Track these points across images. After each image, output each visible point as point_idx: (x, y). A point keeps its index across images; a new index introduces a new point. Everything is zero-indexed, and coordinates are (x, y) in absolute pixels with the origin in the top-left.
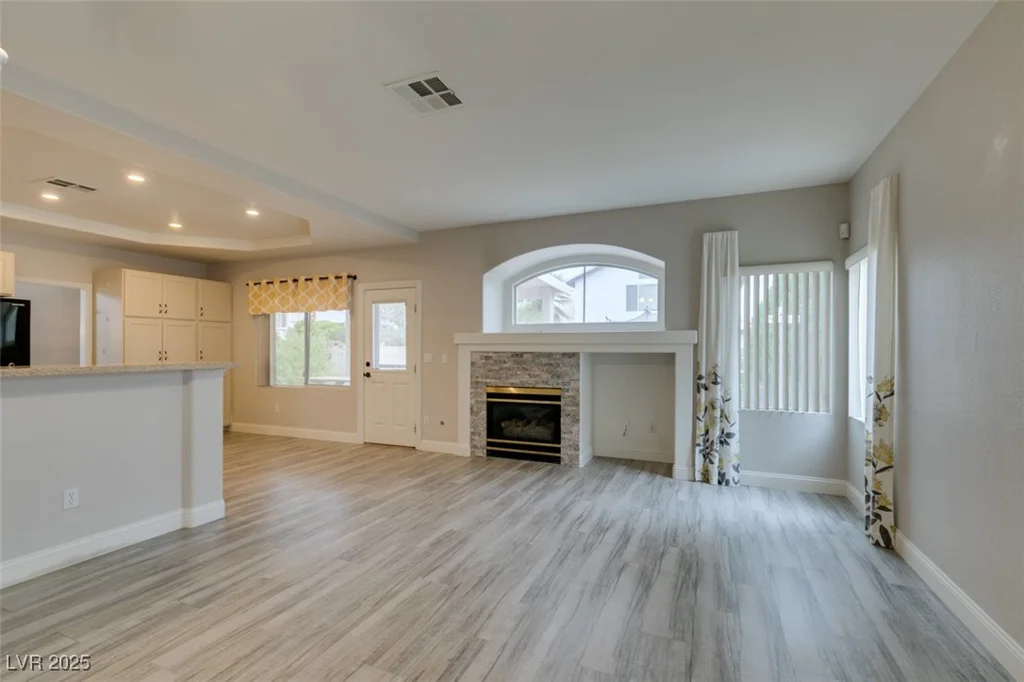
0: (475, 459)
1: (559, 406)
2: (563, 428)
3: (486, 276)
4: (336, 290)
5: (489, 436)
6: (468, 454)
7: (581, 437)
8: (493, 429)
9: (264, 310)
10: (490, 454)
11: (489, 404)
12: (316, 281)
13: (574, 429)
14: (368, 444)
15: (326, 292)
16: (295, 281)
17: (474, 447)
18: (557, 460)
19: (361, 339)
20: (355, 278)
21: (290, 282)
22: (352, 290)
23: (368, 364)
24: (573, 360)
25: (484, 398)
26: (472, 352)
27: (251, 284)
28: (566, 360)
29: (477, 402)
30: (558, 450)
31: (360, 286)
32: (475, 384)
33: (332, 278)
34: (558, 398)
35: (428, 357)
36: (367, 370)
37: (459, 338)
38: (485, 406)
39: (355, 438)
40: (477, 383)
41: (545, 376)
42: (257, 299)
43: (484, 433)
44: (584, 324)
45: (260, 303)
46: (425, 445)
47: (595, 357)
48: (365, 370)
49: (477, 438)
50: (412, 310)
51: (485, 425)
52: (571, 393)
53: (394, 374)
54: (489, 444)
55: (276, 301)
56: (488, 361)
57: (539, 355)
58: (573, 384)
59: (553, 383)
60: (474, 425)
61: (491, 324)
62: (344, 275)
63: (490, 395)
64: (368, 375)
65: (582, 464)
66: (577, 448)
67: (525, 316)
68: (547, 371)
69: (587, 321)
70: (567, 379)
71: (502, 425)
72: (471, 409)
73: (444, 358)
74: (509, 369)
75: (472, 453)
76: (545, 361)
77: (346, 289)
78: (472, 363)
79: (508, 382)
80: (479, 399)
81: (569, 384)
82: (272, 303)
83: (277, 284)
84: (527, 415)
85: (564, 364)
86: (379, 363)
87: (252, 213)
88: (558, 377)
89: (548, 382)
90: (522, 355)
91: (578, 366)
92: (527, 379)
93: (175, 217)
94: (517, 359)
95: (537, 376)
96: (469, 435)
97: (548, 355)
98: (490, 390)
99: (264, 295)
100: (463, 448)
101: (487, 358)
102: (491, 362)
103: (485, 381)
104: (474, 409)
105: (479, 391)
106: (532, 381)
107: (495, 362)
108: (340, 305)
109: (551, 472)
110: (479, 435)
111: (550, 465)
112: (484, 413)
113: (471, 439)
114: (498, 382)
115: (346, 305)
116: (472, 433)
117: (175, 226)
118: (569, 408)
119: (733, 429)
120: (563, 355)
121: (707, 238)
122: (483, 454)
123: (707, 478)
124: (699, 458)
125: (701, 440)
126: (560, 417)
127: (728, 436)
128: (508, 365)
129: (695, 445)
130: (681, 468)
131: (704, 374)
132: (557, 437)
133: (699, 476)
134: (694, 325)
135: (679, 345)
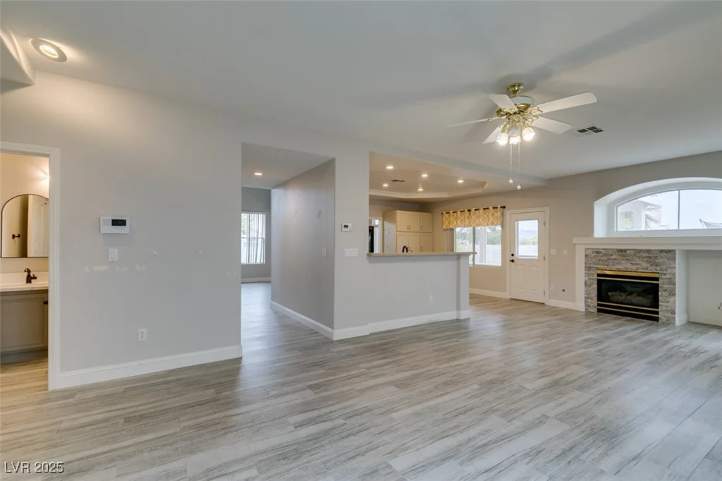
0: (588, 314)
1: (658, 284)
2: (660, 298)
3: (596, 203)
4: (493, 215)
5: (598, 300)
6: (584, 310)
7: (676, 304)
8: (602, 296)
9: (451, 227)
10: (599, 311)
11: (598, 280)
12: (481, 211)
13: (671, 299)
14: (511, 299)
15: (487, 216)
16: (469, 211)
17: (587, 306)
18: (657, 319)
19: (508, 242)
20: (504, 207)
21: (466, 211)
22: (503, 214)
23: (513, 255)
24: (669, 255)
25: (596, 277)
26: (586, 249)
27: (444, 213)
28: (663, 254)
29: (590, 279)
30: (657, 313)
31: (507, 212)
32: (588, 268)
33: (491, 208)
34: (657, 279)
35: (554, 252)
36: (513, 258)
37: (575, 240)
38: (596, 282)
39: (506, 295)
40: (590, 267)
41: (645, 265)
42: (447, 221)
43: (596, 299)
44: (678, 231)
45: (449, 223)
46: (551, 302)
47: (689, 254)
48: (511, 258)
49: (590, 300)
50: (542, 225)
51: (596, 293)
52: (667, 276)
53: (528, 262)
54: (599, 305)
55: (458, 222)
56: (597, 255)
57: (640, 251)
58: (669, 271)
59: (652, 269)
60: (587, 293)
61: (599, 231)
62: (499, 206)
63: (599, 275)
64: (513, 261)
65: (677, 323)
66: (673, 312)
67: (624, 226)
68: (647, 262)
69: (681, 228)
70: (664, 267)
71: (610, 294)
72: (585, 283)
73: (565, 252)
74: (615, 259)
75: (586, 309)
76: (644, 255)
77: (499, 214)
78: (586, 256)
79: (615, 268)
80: (591, 277)
81: (666, 270)
82: (455, 222)
83: (459, 213)
84: (629, 289)
85: (661, 257)
86: (520, 254)
87: (460, 181)
88: (656, 265)
89: (647, 269)
90: (625, 251)
91: (675, 258)
92: (629, 266)
93: (420, 186)
94: (621, 253)
95: (638, 264)
96: (584, 298)
97: (649, 251)
98: (599, 272)
99: (452, 219)
100: (580, 306)
101: (597, 252)
102: (601, 255)
103: (596, 266)
104: (588, 283)
105: (591, 272)
106: (634, 268)
107: (604, 255)
108: (495, 223)
109: (651, 325)
110: (592, 299)
111: (649, 322)
112: (595, 286)
113: (586, 301)
114: (606, 267)
115: (499, 223)
116: (586, 297)
117: (420, 190)
118: (666, 286)
120: (661, 251)
122: (594, 310)
126: (657, 291)
128: (614, 257)
132: (656, 305)
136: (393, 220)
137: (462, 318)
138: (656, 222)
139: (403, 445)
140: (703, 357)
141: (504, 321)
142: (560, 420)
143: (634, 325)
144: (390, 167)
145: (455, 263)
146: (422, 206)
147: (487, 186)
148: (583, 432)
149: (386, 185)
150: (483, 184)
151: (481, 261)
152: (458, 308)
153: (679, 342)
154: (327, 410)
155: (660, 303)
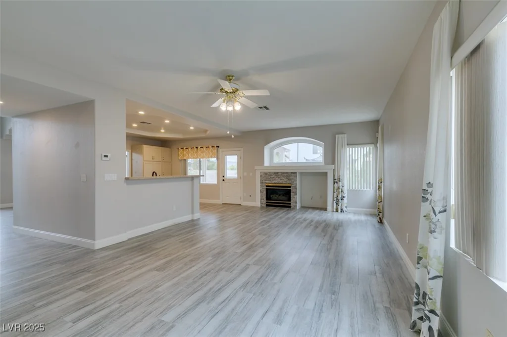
0: (262, 208)
1: (290, 190)
2: (292, 196)
3: (265, 147)
4: (212, 151)
5: (267, 200)
6: (260, 206)
7: (297, 199)
8: (268, 198)
9: (185, 158)
10: (267, 205)
11: (267, 190)
12: (205, 148)
13: (295, 197)
14: (223, 204)
15: (208, 152)
16: (197, 148)
17: (261, 203)
18: (290, 207)
19: (221, 168)
20: (218, 147)
21: (195, 148)
22: (217, 151)
23: (223, 177)
24: (295, 175)
25: (265, 187)
26: (261, 173)
27: (180, 149)
28: (293, 174)
29: (263, 188)
30: (290, 204)
31: (220, 150)
32: (262, 183)
33: (210, 147)
34: (290, 187)
35: (245, 174)
36: (223, 178)
37: (256, 168)
38: (265, 190)
39: (220, 202)
40: (263, 182)
41: (286, 180)
42: (182, 154)
43: (265, 199)
44: (298, 162)
45: (183, 155)
46: (244, 203)
47: (301, 173)
48: (222, 178)
49: (263, 200)
50: (239, 159)
51: (265, 196)
52: (294, 185)
53: (232, 180)
54: (267, 202)
55: (190, 155)
56: (266, 175)
57: (284, 173)
58: (295, 182)
59: (288, 182)
60: (261, 196)
61: (267, 163)
62: (215, 146)
63: (267, 186)
64: (223, 180)
65: (298, 208)
66: (296, 203)
67: (276, 160)
68: (287, 178)
69: (299, 161)
70: (293, 181)
71: (271, 196)
72: (260, 191)
73: (251, 174)
74: (274, 178)
76: (286, 175)
77: (216, 151)
78: (261, 176)
79: (273, 182)
82: (187, 155)
83: (190, 149)
84: (279, 193)
85: (292, 176)
86: (227, 176)
87: (192, 128)
88: (290, 180)
89: (286, 182)
90: (278, 173)
91: (296, 176)
92: (279, 181)
93: (162, 129)
94: (276, 174)
95: (283, 180)
97: (287, 173)
98: (267, 185)
99: (185, 153)
100: (258, 204)
103: (265, 181)
104: (262, 191)
105: (263, 185)
106: (281, 181)
107: (269, 175)
108: (213, 156)
109: (288, 210)
111: (287, 209)
112: (265, 192)
113: (261, 201)
114: (270, 182)
115: (216, 156)
116: (261, 199)
117: (163, 131)
118: (293, 190)
119: (345, 195)
120: (292, 173)
121: (337, 136)
122: (265, 206)
123: (337, 211)
124: (335, 204)
125: (335, 199)
126: (290, 193)
127: (344, 197)
128: (273, 176)
129: (333, 200)
130: (329, 208)
131: (336, 178)
132: (289, 200)
133: (335, 210)
134: (333, 163)
135: (329, 169)
136: (140, 152)
137: (195, 218)
138: (288, 158)
139: (169, 305)
140: (308, 221)
141: (220, 217)
142: (255, 265)
143: (282, 211)
144: (141, 113)
145: (190, 183)
146: (163, 143)
147: (208, 132)
148: (265, 268)
149: (135, 125)
150: (206, 131)
151: (203, 181)
152: (193, 213)
153: (299, 216)
154: (103, 301)
155: (291, 199)
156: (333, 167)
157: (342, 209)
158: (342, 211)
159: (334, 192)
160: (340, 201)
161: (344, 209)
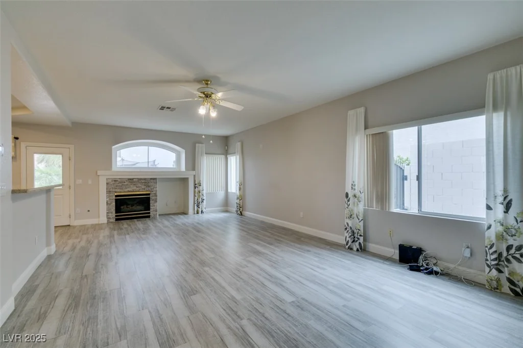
0: (109, 223)
1: (149, 197)
2: (151, 205)
3: (114, 147)
5: (116, 213)
6: (106, 222)
7: (158, 206)
8: (118, 210)
10: (117, 220)
11: (117, 200)
13: (156, 204)
17: (108, 218)
18: (149, 217)
24: (155, 181)
25: (114, 198)
26: (107, 179)
28: (152, 181)
29: (110, 199)
30: (149, 213)
32: (109, 192)
34: (149, 194)
35: (79, 181)
37: (100, 173)
38: (114, 201)
40: (110, 191)
41: (143, 187)
43: (114, 212)
46: (77, 223)
47: (163, 179)
49: (110, 214)
50: (67, 159)
51: (114, 208)
52: (154, 192)
54: (116, 216)
56: (114, 183)
57: (141, 179)
58: (155, 189)
59: (147, 189)
60: (108, 209)
63: (116, 196)
65: (158, 217)
66: (156, 211)
68: (145, 185)
70: (152, 187)
71: (123, 207)
72: (107, 202)
73: (90, 182)
74: (127, 185)
75: (108, 221)
76: (143, 181)
78: (107, 183)
79: (126, 190)
80: (111, 198)
81: (153, 189)
85: (151, 182)
88: (149, 187)
89: (144, 189)
90: (133, 179)
91: (157, 182)
92: (135, 188)
94: (130, 181)
95: (139, 187)
96: (106, 213)
97: (145, 179)
98: (117, 194)
100: (103, 219)
101: (115, 181)
102: (117, 182)
103: (114, 190)
104: (109, 202)
105: (111, 195)
106: (138, 189)
107: (120, 182)
110: (112, 213)
111: (146, 219)
112: (114, 203)
113: (107, 215)
114: (121, 190)
116: (107, 213)
118: (153, 198)
119: (205, 198)
120: (151, 179)
121: (197, 145)
122: (113, 220)
123: (198, 213)
124: (196, 207)
125: (196, 202)
126: (149, 201)
127: (204, 200)
128: (126, 184)
129: (194, 203)
130: (191, 211)
131: (197, 183)
132: (148, 208)
133: (196, 212)
134: (194, 169)
135: (190, 175)
155: (151, 207)
156: (194, 173)
157: (202, 211)
158: (202, 212)
159: (195, 196)
160: (201, 203)
161: (204, 210)
